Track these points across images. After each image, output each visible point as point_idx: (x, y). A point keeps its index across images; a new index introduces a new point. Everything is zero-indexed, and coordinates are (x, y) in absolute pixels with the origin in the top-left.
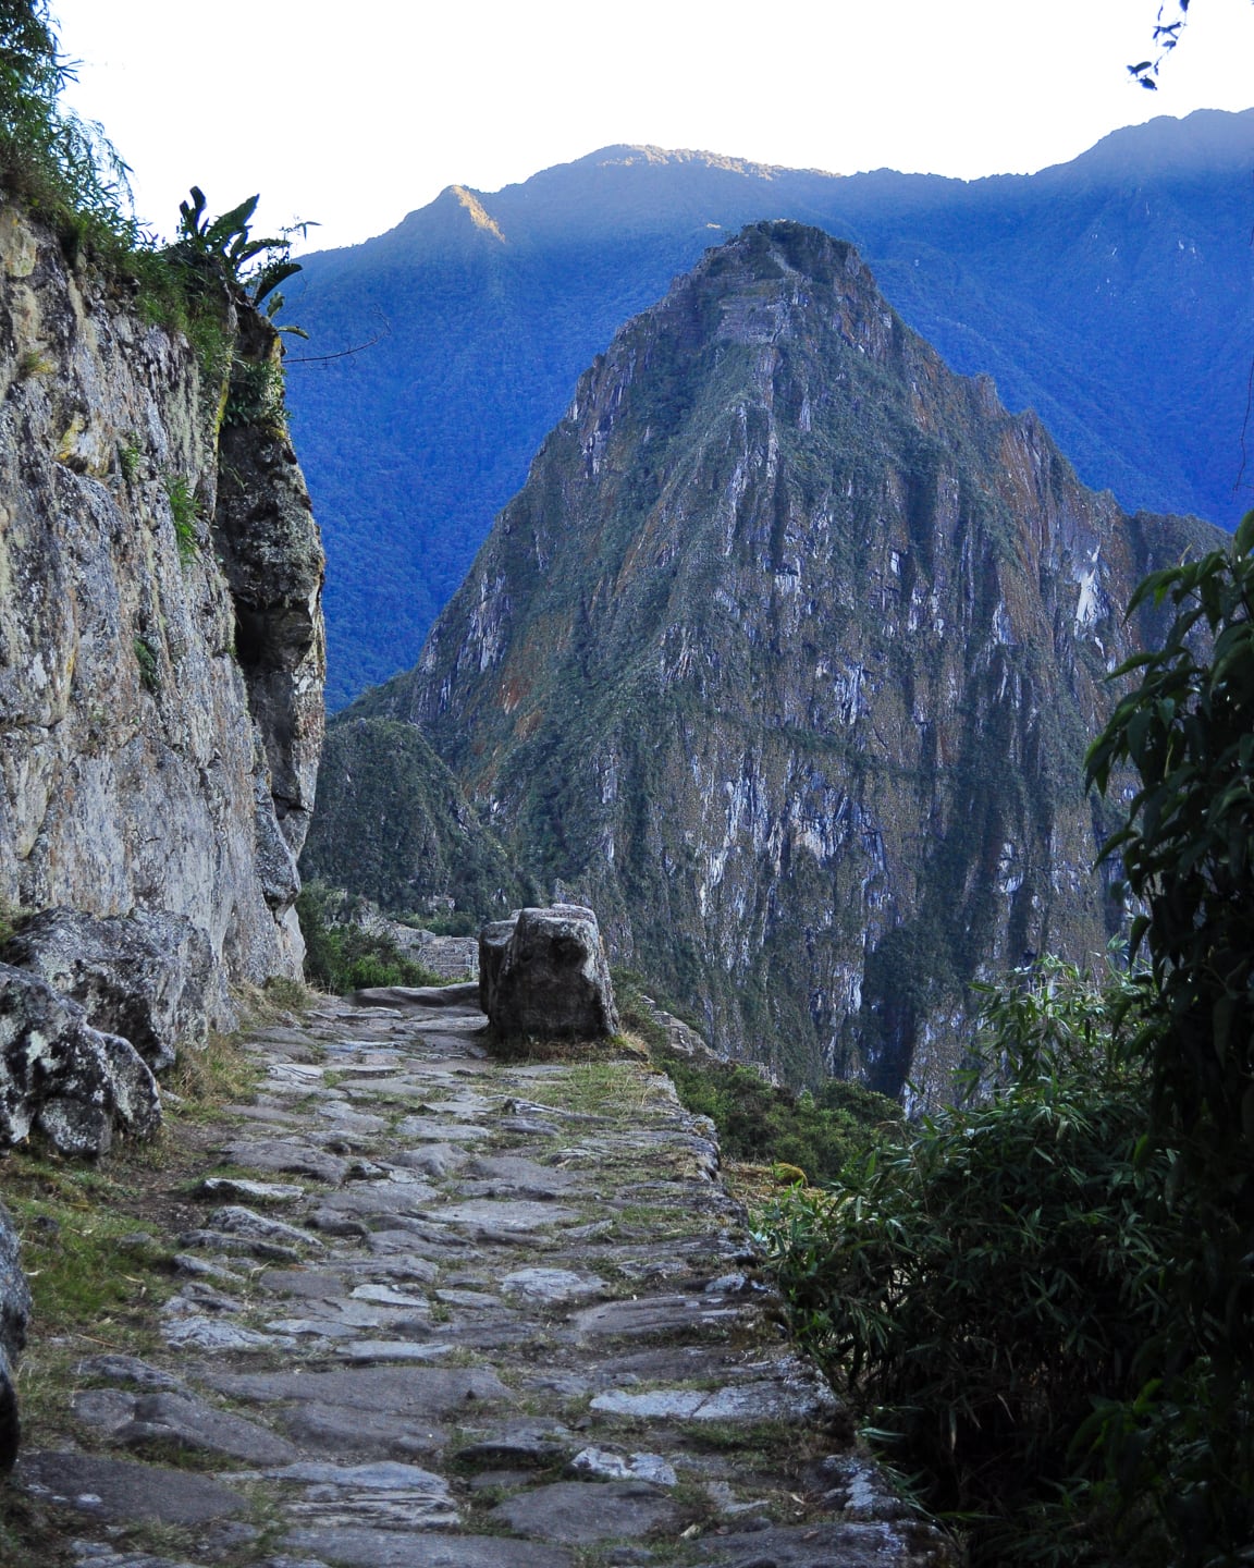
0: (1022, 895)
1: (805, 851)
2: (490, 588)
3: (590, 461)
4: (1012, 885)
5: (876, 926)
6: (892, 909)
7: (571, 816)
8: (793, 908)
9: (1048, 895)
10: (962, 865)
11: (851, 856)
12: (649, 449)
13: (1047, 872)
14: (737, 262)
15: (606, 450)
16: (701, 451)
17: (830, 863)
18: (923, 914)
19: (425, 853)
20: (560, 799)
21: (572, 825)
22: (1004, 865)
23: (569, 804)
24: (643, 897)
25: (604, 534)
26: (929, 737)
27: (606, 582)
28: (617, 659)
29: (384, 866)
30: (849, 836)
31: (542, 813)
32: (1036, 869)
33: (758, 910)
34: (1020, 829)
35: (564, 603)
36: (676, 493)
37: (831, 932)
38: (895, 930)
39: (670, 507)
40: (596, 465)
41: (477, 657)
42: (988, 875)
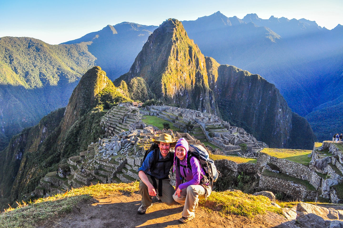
0: (203, 100)
1: (180, 95)
2: (138, 63)
3: (151, 47)
4: (201, 99)
5: (187, 104)
6: (189, 102)
7: (157, 90)
8: (179, 102)
9: (205, 100)
10: (196, 97)
11: (185, 95)
12: (159, 45)
13: (205, 97)
14: (168, 23)
15: (153, 46)
16: (168, 45)
17: (183, 96)
18: (192, 102)
19: (146, 95)
20: (155, 88)
21: (157, 92)
22: (201, 96)
23: (157, 89)
24: (167, 101)
25: (153, 56)
26: (192, 81)
27: (155, 62)
28: (158, 71)
29: (142, 97)
30: (184, 93)
31: (153, 90)
32: (204, 97)
33: (176, 102)
34: (202, 92)
35: (149, 65)
36: (165, 51)
37: (183, 104)
38: (189, 104)
39: (164, 52)
40: (151, 48)
41: (137, 71)
42: (199, 98)
